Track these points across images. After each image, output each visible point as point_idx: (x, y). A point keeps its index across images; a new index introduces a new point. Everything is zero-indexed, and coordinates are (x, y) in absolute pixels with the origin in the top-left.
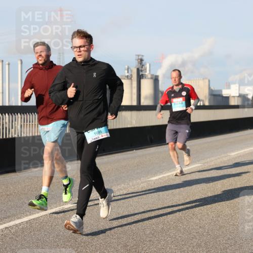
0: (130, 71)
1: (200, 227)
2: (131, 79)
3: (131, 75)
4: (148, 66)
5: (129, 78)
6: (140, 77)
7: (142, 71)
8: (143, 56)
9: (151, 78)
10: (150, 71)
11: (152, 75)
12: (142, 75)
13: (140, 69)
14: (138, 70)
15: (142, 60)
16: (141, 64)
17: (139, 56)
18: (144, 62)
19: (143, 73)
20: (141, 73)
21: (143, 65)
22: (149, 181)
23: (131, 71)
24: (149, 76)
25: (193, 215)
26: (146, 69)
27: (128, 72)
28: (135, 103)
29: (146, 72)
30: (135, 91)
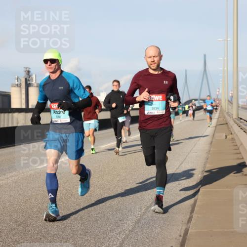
0: (19, 80)
1: (77, 205)
2: (20, 87)
3: (21, 84)
4: (34, 76)
5: (19, 86)
6: (28, 85)
7: (29, 80)
8: (30, 68)
9: (37, 86)
10: (36, 81)
11: (38, 84)
12: (30, 83)
13: (28, 79)
14: (26, 79)
15: (29, 72)
16: (28, 74)
17: (26, 68)
18: (30, 73)
19: (30, 82)
20: (28, 82)
21: (30, 76)
22: (36, 169)
23: (21, 80)
24: (35, 85)
25: (72, 195)
26: (32, 79)
27: (18, 81)
28: (24, 106)
29: (33, 81)
30: (24, 96)
